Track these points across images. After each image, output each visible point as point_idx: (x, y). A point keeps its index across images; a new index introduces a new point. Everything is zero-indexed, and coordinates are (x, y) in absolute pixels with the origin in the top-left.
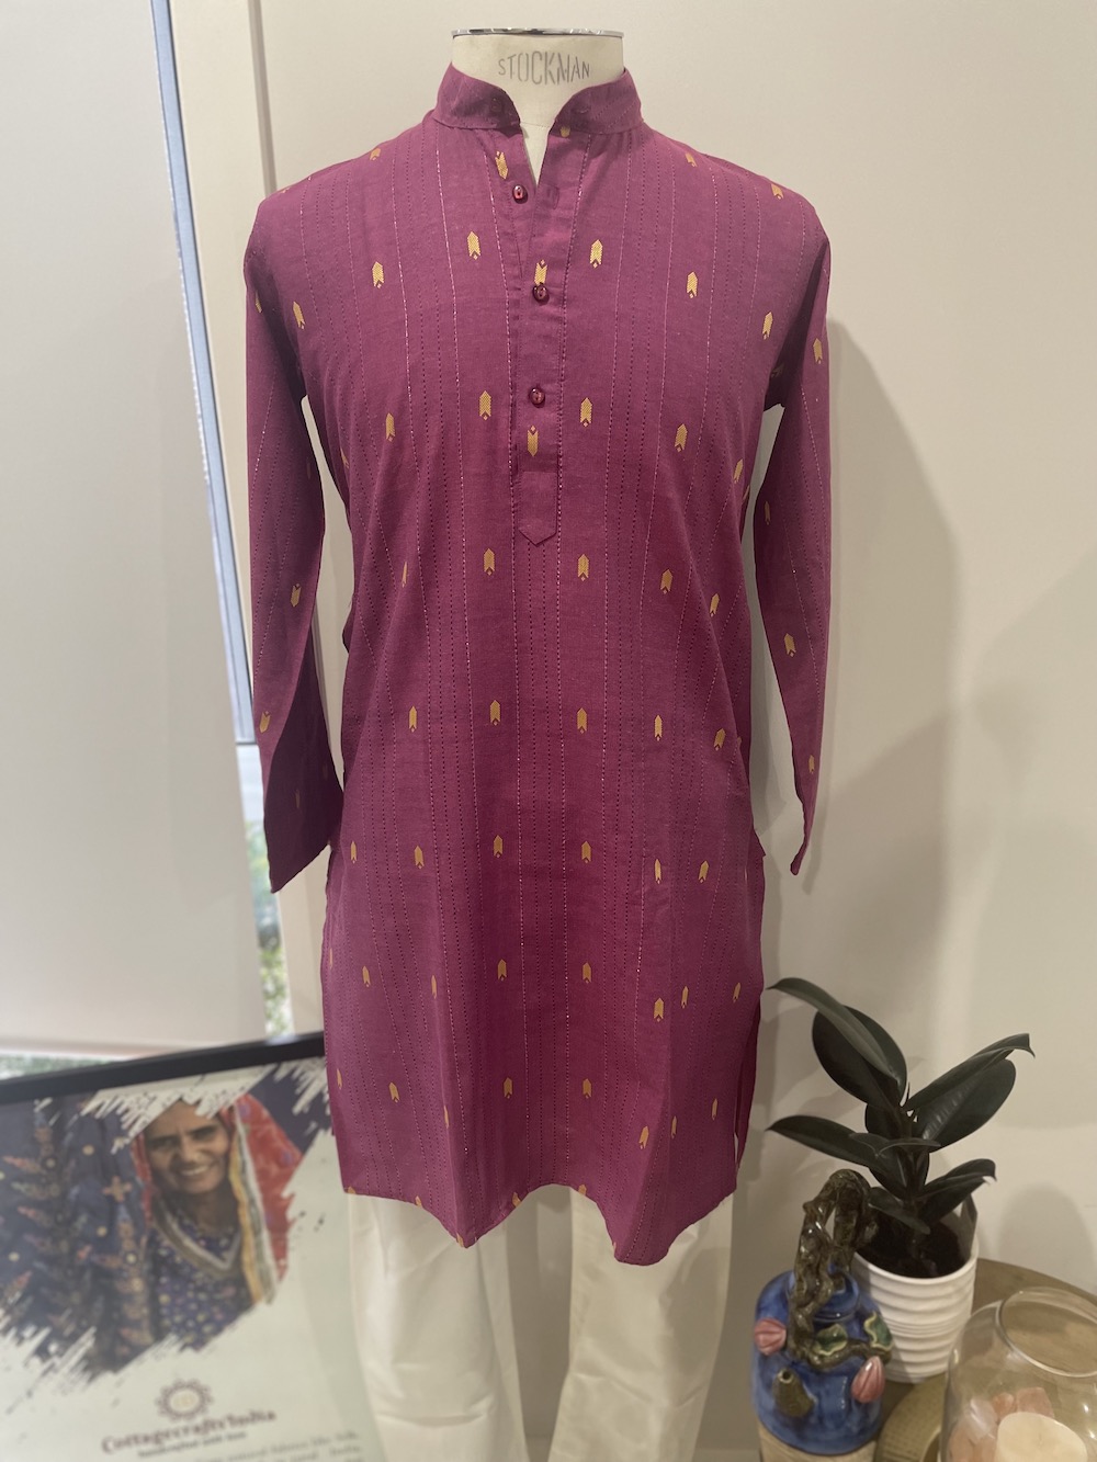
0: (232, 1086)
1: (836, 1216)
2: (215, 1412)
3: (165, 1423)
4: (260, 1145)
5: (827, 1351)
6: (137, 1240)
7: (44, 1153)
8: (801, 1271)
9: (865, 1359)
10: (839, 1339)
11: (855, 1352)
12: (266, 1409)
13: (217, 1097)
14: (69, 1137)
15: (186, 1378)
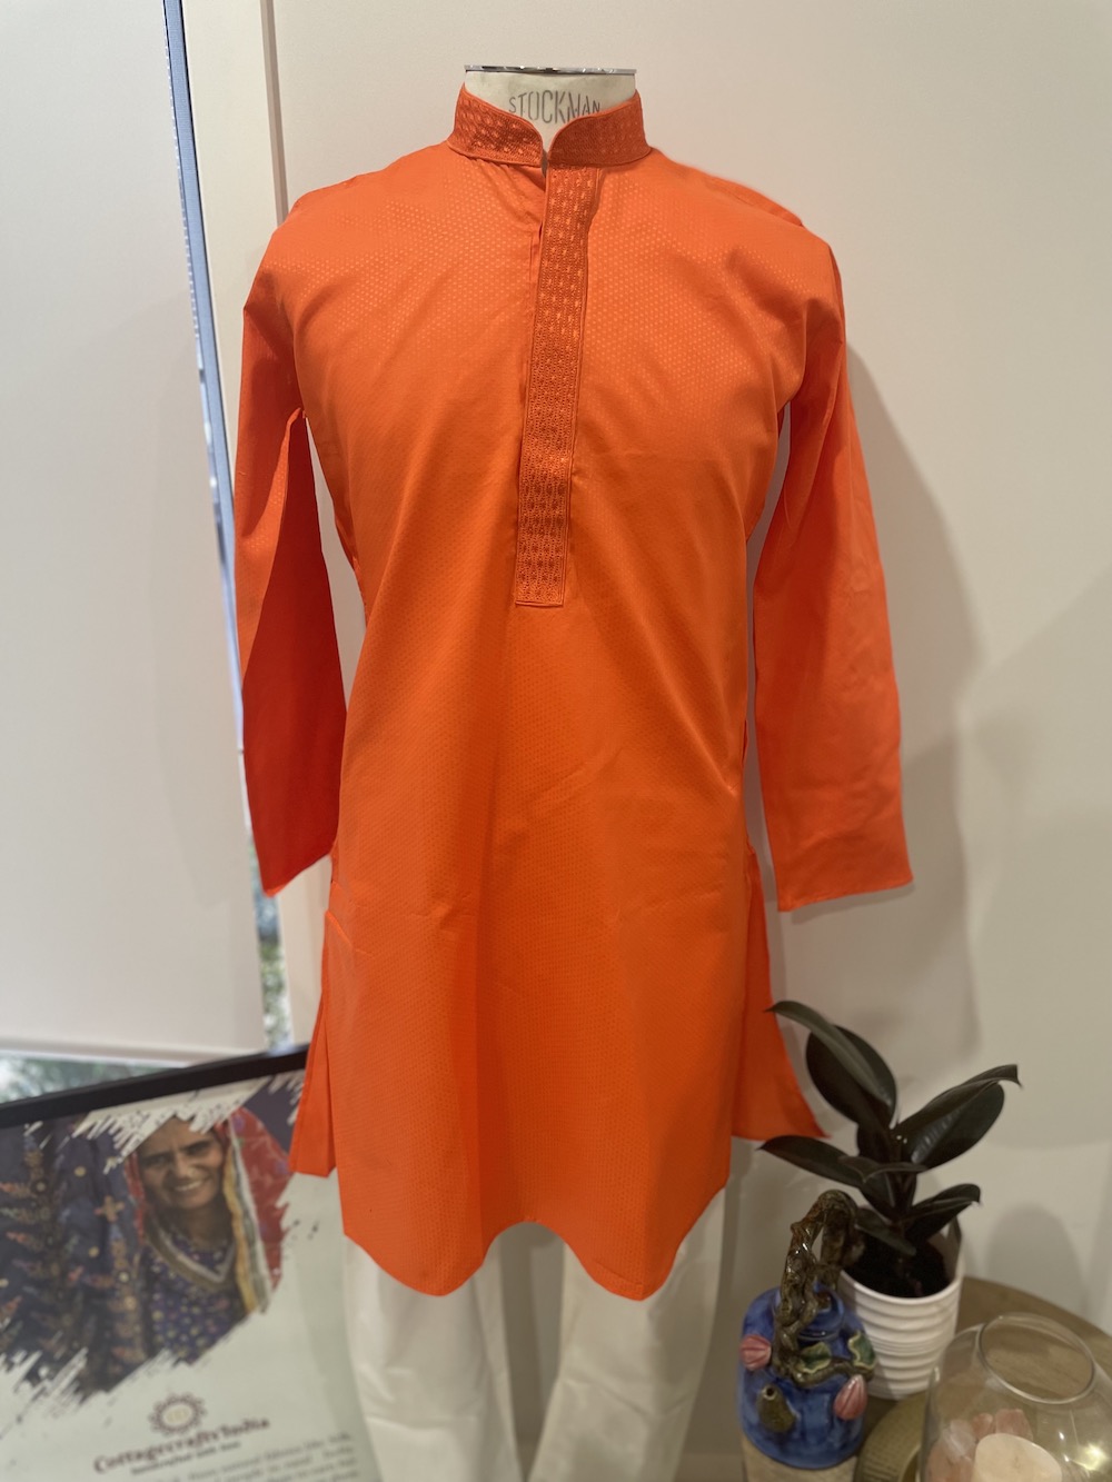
0: (227, 1101)
1: (824, 1235)
2: (209, 1424)
3: (159, 1439)
4: (254, 1158)
5: (811, 1368)
6: (129, 1258)
7: (33, 1176)
8: (787, 1290)
9: (848, 1378)
10: (822, 1357)
11: (838, 1371)
12: (259, 1417)
13: (211, 1112)
14: (61, 1159)
15: (180, 1391)
